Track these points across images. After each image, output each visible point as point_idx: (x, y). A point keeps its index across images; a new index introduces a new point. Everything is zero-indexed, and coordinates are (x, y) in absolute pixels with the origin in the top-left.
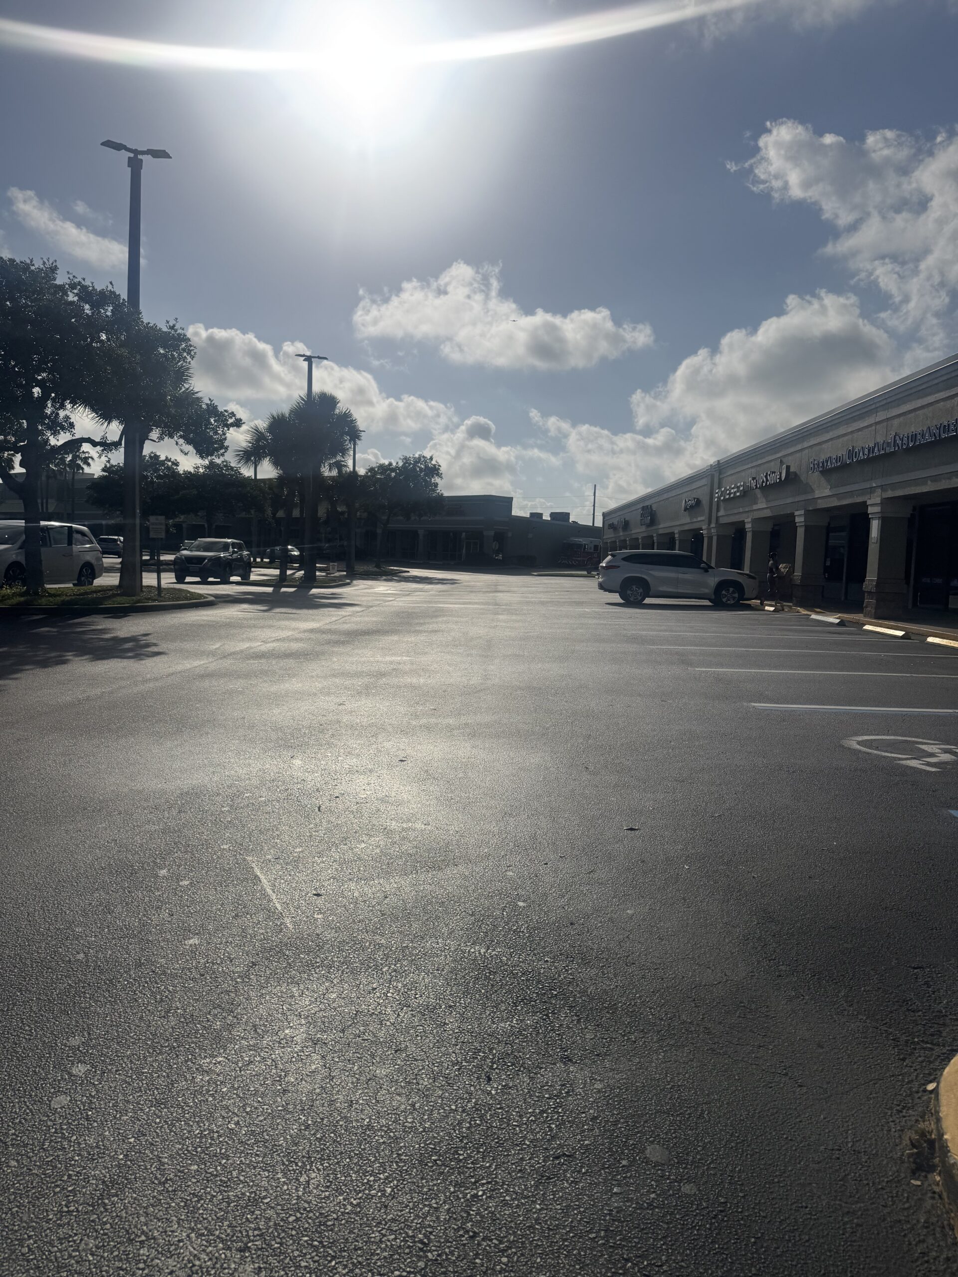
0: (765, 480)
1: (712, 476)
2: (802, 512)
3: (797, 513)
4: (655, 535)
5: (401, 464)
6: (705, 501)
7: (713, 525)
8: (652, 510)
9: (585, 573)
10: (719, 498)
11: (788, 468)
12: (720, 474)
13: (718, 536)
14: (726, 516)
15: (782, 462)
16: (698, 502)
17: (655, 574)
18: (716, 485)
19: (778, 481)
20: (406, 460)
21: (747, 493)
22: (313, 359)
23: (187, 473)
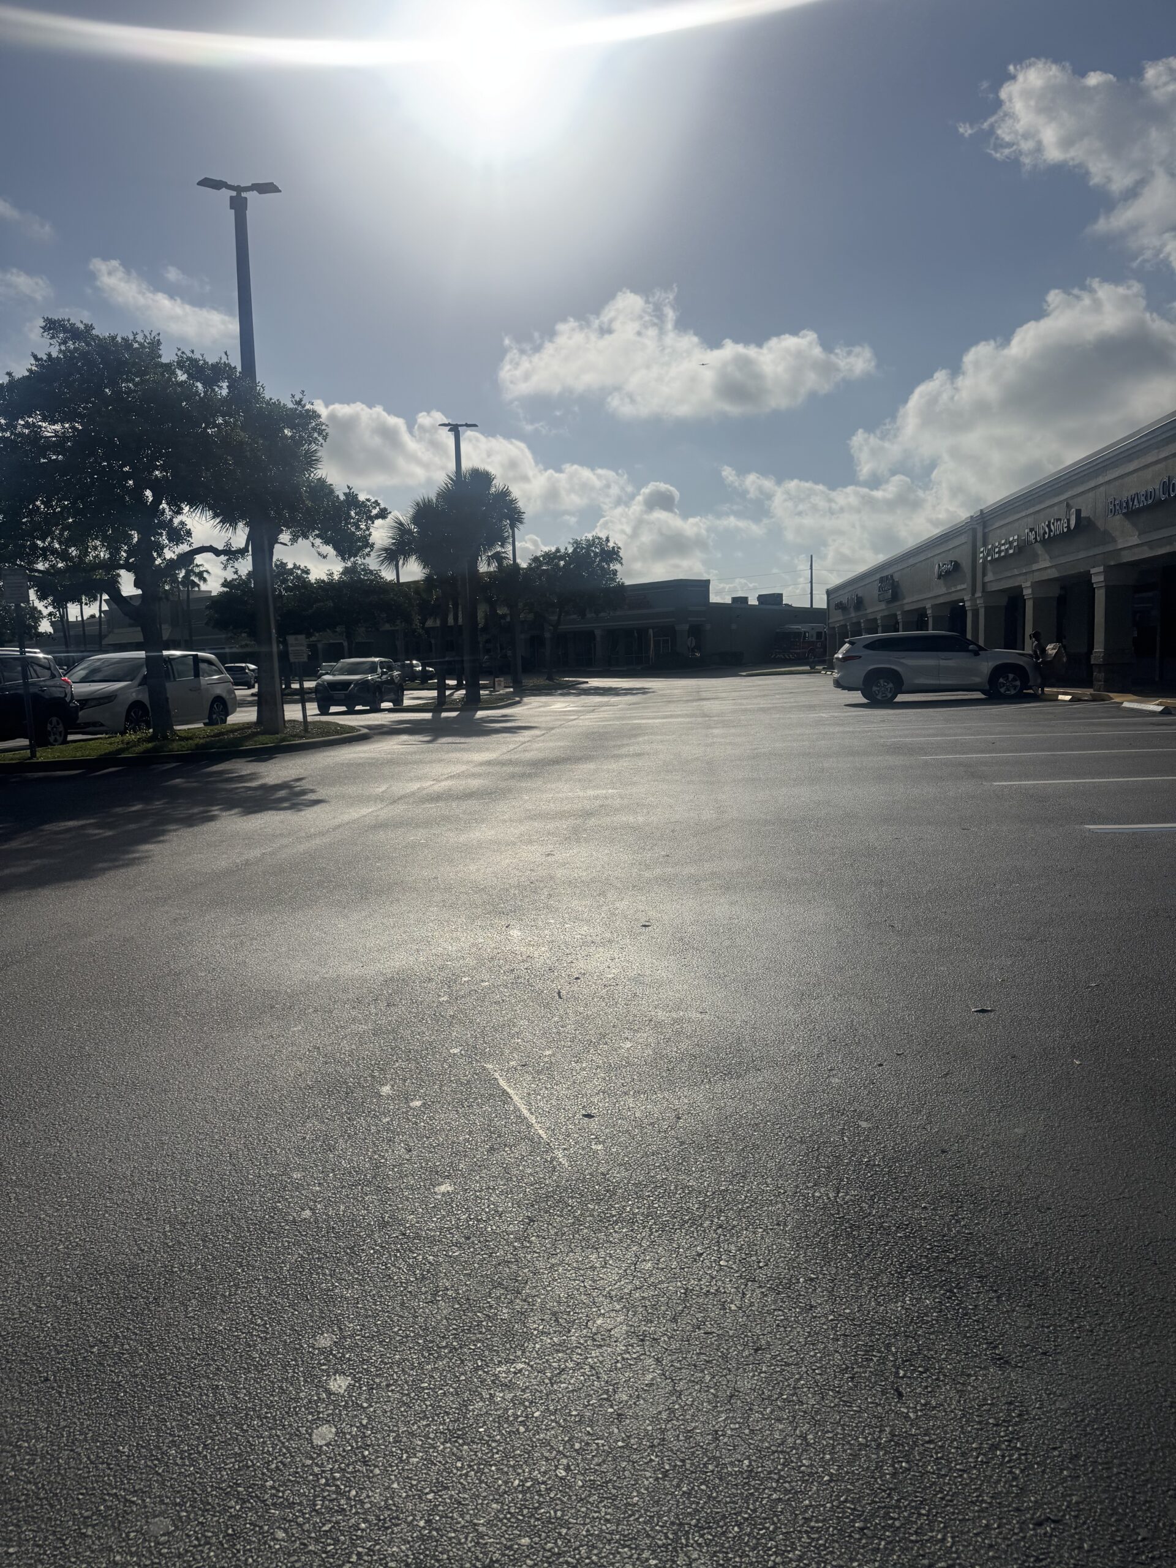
0: (1047, 530)
1: (974, 531)
2: (1101, 569)
3: (1093, 571)
4: (899, 613)
5: (570, 550)
6: (966, 565)
7: (978, 594)
8: (893, 580)
9: (808, 668)
10: (985, 558)
11: (1078, 512)
12: (985, 527)
13: (986, 607)
14: (996, 581)
15: (1069, 507)
16: (957, 566)
17: (909, 663)
18: (979, 543)
19: (1065, 530)
20: (577, 543)
21: (1023, 549)
22: (460, 428)
23: (320, 582)
